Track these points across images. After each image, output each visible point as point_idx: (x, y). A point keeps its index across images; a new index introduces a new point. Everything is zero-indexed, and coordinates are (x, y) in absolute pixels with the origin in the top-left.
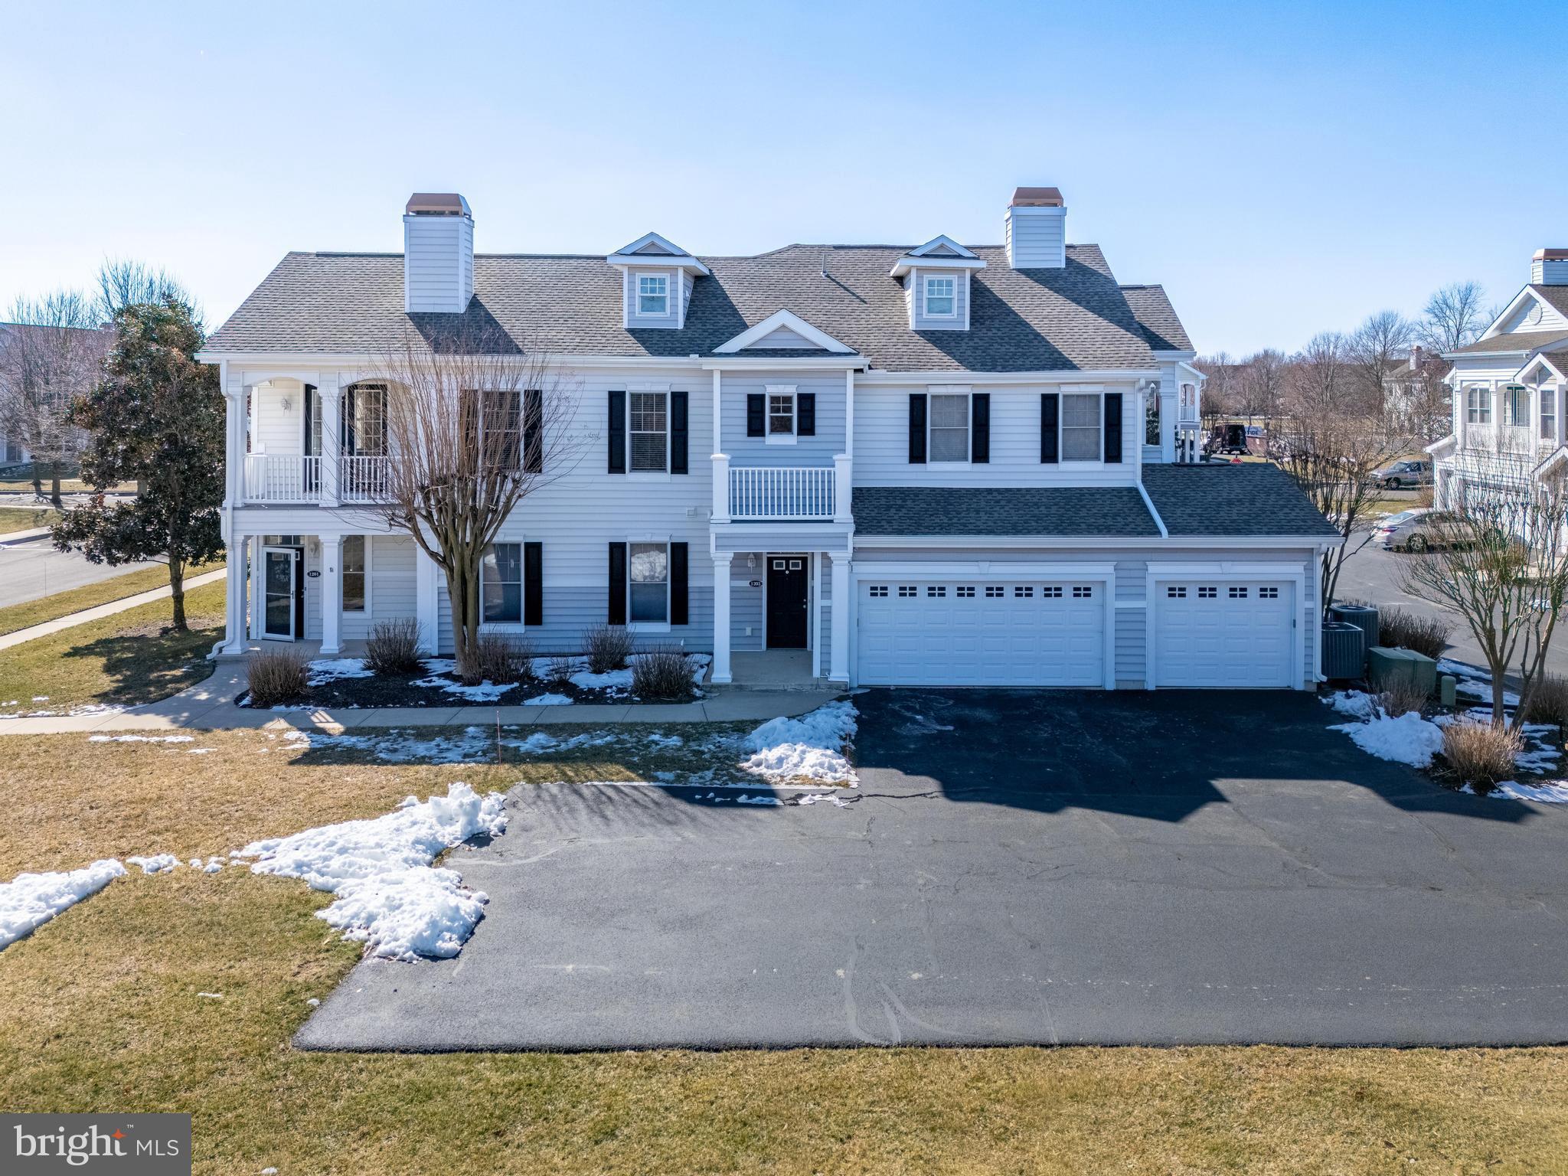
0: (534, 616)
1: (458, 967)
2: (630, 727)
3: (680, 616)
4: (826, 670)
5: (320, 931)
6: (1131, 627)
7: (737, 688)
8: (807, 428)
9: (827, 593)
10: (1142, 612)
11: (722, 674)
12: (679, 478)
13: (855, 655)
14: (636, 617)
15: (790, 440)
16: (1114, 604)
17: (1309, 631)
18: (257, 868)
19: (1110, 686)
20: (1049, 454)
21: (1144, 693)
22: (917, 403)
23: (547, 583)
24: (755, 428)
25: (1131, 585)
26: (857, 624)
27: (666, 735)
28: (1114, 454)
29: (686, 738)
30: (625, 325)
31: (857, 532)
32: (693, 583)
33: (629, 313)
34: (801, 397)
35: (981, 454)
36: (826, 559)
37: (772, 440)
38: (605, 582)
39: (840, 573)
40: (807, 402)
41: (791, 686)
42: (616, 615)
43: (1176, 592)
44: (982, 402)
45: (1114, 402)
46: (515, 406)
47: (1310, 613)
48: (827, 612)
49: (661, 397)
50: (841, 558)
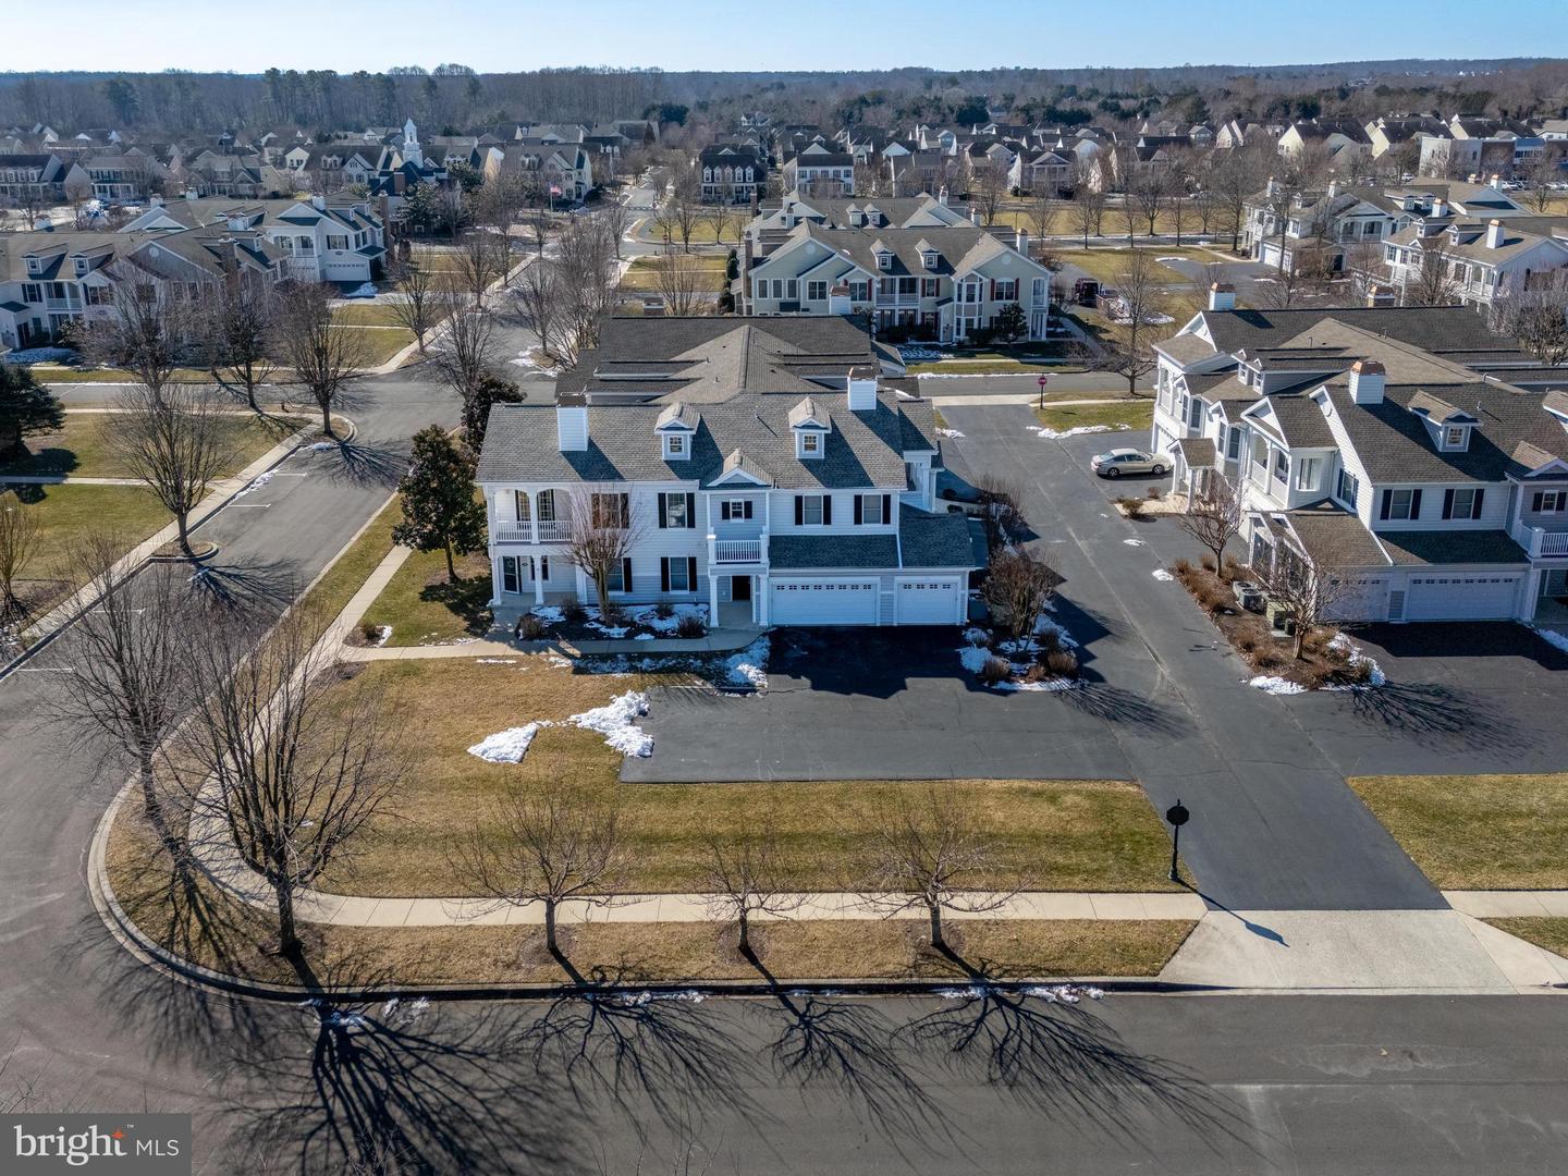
0: (629, 588)
1: (652, 760)
2: (680, 654)
3: (694, 587)
4: (758, 619)
5: (608, 748)
6: (887, 602)
7: (721, 630)
8: (749, 515)
9: (758, 589)
10: (892, 596)
11: (714, 623)
12: (691, 530)
13: (771, 613)
14: (674, 588)
15: (741, 521)
16: (880, 593)
17: (963, 602)
18: (579, 725)
19: (878, 625)
20: (858, 521)
21: (891, 628)
22: (799, 500)
23: (633, 575)
24: (726, 515)
25: (888, 584)
26: (771, 601)
27: (696, 659)
28: (887, 520)
29: (704, 661)
30: (663, 458)
31: (771, 567)
32: (699, 574)
33: (665, 453)
34: (746, 503)
35: (827, 521)
36: (758, 579)
37: (733, 521)
38: (659, 574)
39: (764, 583)
40: (748, 505)
41: (744, 628)
42: (665, 587)
43: (907, 586)
44: (827, 499)
45: (887, 499)
46: (616, 499)
47: (963, 595)
48: (758, 597)
49: (682, 495)
50: (764, 578)
